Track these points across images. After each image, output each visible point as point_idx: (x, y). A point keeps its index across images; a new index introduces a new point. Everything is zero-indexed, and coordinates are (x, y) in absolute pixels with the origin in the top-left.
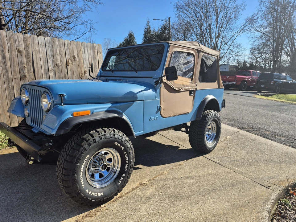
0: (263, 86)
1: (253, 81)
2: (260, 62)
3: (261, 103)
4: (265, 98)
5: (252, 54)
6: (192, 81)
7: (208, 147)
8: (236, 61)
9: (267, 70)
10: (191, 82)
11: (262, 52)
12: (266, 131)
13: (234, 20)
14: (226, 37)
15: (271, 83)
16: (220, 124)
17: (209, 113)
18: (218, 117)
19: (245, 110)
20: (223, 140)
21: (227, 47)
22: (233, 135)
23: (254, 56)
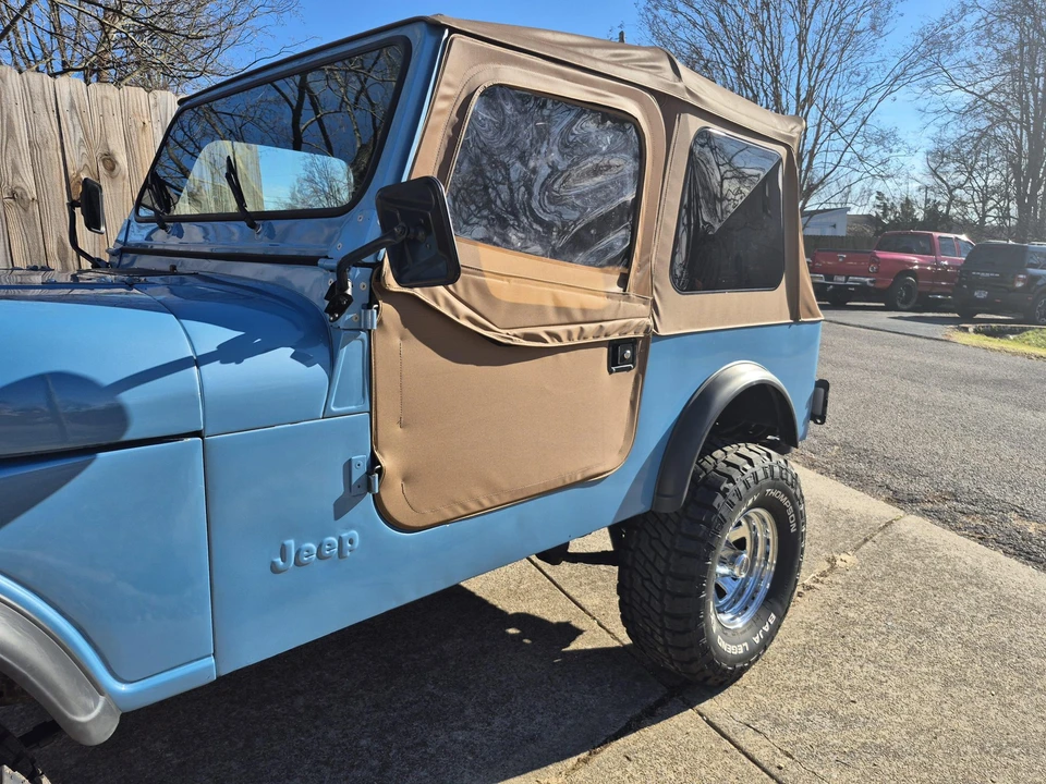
0: (981, 294)
1: (940, 274)
2: (964, 204)
3: (980, 369)
4: (995, 343)
5: (934, 173)
6: (623, 281)
7: (724, 656)
8: (873, 198)
9: (993, 232)
10: (619, 290)
11: (973, 168)
12: (1024, 515)
13: (866, 38)
14: (837, 104)
15: (1013, 283)
16: (800, 518)
17: (737, 467)
18: (790, 480)
19: (917, 402)
20: (818, 581)
21: (839, 144)
22: (864, 547)
23: (943, 181)
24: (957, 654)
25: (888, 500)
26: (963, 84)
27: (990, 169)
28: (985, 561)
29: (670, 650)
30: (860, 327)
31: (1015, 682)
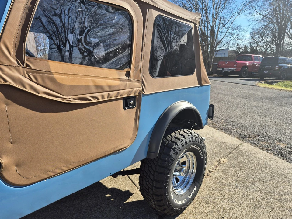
0: (266, 72)
2: (261, 47)
3: (266, 94)
4: (270, 86)
5: (252, 38)
8: (236, 46)
9: (269, 54)
10: (127, 78)
11: (263, 36)
14: (224, 18)
15: (275, 68)
16: (204, 153)
17: (179, 139)
18: (199, 141)
19: (247, 105)
20: (214, 169)
21: (225, 30)
22: (230, 155)
23: (255, 40)
24: (258, 195)
25: (238, 138)
26: (260, 12)
27: (268, 36)
28: (268, 158)
29: (157, 206)
30: (232, 83)
31: (278, 205)
